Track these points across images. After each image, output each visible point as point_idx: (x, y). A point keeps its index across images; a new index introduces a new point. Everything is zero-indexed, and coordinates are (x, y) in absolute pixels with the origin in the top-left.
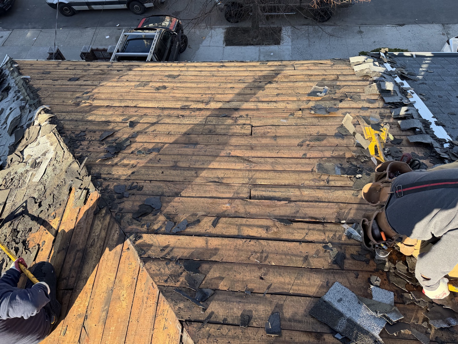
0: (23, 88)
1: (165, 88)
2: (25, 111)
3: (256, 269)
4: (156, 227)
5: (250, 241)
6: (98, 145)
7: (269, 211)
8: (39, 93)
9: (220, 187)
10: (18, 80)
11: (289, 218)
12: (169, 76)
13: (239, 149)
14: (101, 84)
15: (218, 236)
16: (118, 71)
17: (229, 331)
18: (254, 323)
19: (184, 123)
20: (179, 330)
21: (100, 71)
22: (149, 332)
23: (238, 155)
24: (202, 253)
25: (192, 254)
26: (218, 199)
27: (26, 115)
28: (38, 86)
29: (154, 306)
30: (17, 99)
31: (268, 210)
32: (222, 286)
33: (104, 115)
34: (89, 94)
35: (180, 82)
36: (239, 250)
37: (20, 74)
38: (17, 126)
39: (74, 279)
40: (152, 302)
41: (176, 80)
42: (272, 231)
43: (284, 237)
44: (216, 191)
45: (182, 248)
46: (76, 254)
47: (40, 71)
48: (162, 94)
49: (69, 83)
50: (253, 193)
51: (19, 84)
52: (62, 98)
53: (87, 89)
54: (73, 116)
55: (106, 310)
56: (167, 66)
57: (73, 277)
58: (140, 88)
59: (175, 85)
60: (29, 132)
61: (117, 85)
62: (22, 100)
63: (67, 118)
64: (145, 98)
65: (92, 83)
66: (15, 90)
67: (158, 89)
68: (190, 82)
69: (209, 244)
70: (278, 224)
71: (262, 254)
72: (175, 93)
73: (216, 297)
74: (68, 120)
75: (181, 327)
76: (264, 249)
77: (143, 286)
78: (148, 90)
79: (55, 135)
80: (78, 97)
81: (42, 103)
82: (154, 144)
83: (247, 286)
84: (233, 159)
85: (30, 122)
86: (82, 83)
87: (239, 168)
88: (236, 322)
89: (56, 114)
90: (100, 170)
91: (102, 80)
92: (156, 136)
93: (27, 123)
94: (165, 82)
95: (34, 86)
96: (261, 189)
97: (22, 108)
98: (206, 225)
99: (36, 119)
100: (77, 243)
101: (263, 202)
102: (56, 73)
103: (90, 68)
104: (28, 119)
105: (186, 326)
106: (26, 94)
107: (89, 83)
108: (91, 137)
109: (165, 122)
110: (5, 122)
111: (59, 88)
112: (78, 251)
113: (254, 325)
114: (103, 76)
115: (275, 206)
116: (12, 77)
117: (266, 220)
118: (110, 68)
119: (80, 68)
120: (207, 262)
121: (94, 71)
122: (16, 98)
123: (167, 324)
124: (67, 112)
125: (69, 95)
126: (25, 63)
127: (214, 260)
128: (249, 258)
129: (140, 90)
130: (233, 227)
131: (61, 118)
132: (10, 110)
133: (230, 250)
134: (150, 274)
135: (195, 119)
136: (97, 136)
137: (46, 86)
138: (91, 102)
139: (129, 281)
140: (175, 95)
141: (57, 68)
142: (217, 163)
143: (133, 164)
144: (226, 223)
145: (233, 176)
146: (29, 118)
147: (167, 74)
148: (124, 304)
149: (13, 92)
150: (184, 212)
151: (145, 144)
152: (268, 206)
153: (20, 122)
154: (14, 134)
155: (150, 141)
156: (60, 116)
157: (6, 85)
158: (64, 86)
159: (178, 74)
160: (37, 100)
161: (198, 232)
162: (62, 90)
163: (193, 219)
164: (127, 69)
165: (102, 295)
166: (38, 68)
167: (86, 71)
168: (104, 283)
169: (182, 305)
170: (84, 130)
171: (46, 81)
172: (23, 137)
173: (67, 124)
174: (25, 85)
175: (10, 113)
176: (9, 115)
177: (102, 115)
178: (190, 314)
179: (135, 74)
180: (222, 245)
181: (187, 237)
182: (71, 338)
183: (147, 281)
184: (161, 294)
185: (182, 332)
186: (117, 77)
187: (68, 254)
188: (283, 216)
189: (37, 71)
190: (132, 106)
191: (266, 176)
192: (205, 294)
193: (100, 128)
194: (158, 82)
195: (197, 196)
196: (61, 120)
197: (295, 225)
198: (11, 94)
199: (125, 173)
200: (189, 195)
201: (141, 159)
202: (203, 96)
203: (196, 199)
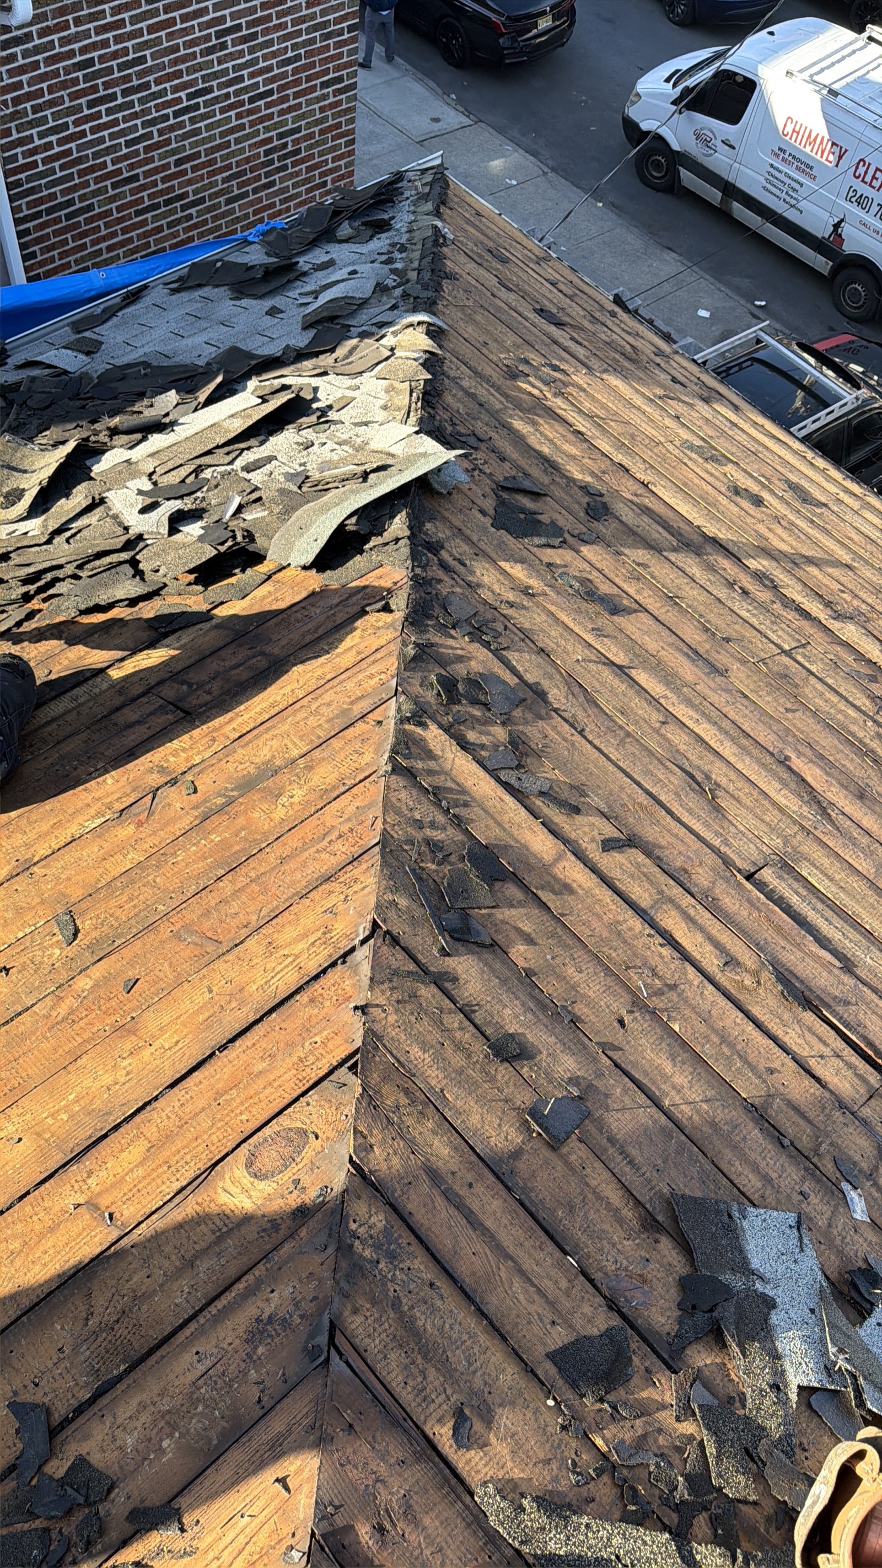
0: (419, 246)
1: (758, 501)
2: (385, 298)
3: (627, 998)
4: (472, 736)
5: (661, 945)
6: (488, 490)
7: (769, 939)
8: (445, 283)
9: (692, 794)
10: (420, 224)
11: (807, 993)
12: (794, 487)
13: (822, 769)
14: (605, 376)
15: (594, 870)
16: (674, 380)
17: (461, 1029)
18: (526, 1069)
19: (735, 609)
20: (357, 935)
21: (628, 347)
22: (290, 894)
23: (809, 779)
24: (530, 868)
25: (506, 847)
26: (664, 812)
27: (378, 310)
28: (457, 269)
29: (342, 859)
30: (386, 262)
31: (768, 934)
32: (520, 953)
33: (555, 444)
34: (556, 374)
35: (812, 522)
36: (619, 934)
37: (438, 214)
38: (337, 317)
39: (208, 698)
40: (344, 850)
41: (805, 509)
42: (738, 978)
43: (756, 1011)
44: (676, 794)
45: (493, 818)
46: (254, 657)
47: (486, 241)
48: (737, 509)
49: (532, 315)
50: (767, 875)
51: (416, 234)
52: (488, 332)
53: (562, 359)
54: (482, 391)
55: (229, 797)
56: (812, 464)
57: (209, 693)
58: (694, 456)
59: (792, 517)
60: (354, 348)
61: (644, 407)
62: (394, 271)
63: (465, 383)
64: (685, 484)
65: (587, 358)
66: (396, 240)
67: (737, 491)
68: (838, 541)
69: (560, 866)
70: (767, 976)
71: (665, 989)
72: (775, 534)
73: (488, 956)
74: (462, 388)
75: (367, 933)
76: (682, 987)
77: (352, 809)
78: (712, 475)
79: (411, 395)
80: (527, 362)
81: (434, 309)
82: (615, 591)
83: (573, 1002)
84: (785, 775)
85: (374, 329)
86: (561, 340)
87: (782, 801)
88: (489, 1032)
89: (448, 355)
90: (448, 538)
91: (616, 369)
92: (638, 579)
93: (364, 328)
94: (772, 492)
95: (448, 263)
96: (796, 885)
97: (381, 289)
98: (587, 829)
99: (393, 333)
100: (274, 637)
101: (773, 911)
102: (520, 274)
103: (609, 323)
104: (374, 321)
105: (381, 940)
106: (416, 264)
107: (580, 352)
108: (486, 462)
109: (688, 570)
110: (316, 294)
111: (499, 309)
112: (263, 653)
113: (525, 1071)
114: (626, 364)
115: (798, 946)
116: (412, 208)
117: (744, 947)
118: (658, 360)
119: (585, 305)
120: (525, 888)
121: (615, 336)
122: (384, 258)
123: (341, 907)
124: (476, 373)
125: (510, 339)
126: (468, 199)
127: (544, 900)
128: (628, 968)
129: (690, 459)
130: (647, 886)
131: (452, 374)
132: (351, 273)
133: (599, 917)
134: (385, 797)
135: (773, 622)
136: (502, 472)
137: (474, 282)
138: (549, 395)
139: (328, 781)
140: (770, 535)
141: (532, 265)
142: (735, 749)
143: (530, 587)
144: (638, 866)
145: (749, 803)
146: (379, 319)
147: (794, 478)
148: (280, 813)
149: (388, 241)
150: (560, 764)
151: (595, 573)
152: (779, 929)
153: (352, 314)
154: (315, 331)
155: (612, 576)
156: (452, 367)
157: (386, 217)
158: (515, 315)
159: (823, 500)
160: (430, 294)
161: (556, 824)
162: (503, 317)
163: (565, 794)
164: (700, 391)
165: (243, 766)
166: (488, 232)
167: (595, 320)
168: (268, 747)
169: (403, 902)
170: (482, 436)
171: (481, 271)
172: (332, 350)
173: (454, 396)
174: (429, 245)
175: (343, 280)
176: (337, 282)
177: (551, 441)
178: (407, 930)
179: (710, 417)
180: (588, 892)
181: (523, 812)
182: (108, 795)
183: (370, 806)
184: (377, 849)
185: (363, 942)
186: (659, 392)
187: (234, 645)
188: (797, 978)
189: (482, 237)
190: (638, 476)
191: (837, 877)
192: (469, 929)
193: (522, 462)
194: (752, 477)
195: (621, 764)
196: (448, 377)
197: (809, 1017)
198: (380, 243)
199: (496, 588)
200: (602, 747)
201: (558, 593)
202: (845, 596)
203: (611, 768)
